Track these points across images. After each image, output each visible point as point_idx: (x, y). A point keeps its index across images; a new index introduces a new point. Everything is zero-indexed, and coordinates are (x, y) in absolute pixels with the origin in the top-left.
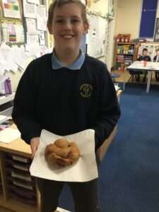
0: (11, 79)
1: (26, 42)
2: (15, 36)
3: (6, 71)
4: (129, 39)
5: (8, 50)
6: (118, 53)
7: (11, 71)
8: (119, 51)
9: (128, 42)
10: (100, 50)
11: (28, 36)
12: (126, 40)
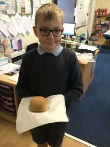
0: (22, 40)
1: (32, 13)
2: (25, 8)
3: (18, 34)
4: (106, 13)
5: (20, 19)
6: (97, 23)
7: (22, 34)
8: (98, 21)
9: (105, 15)
10: (84, 20)
11: (33, 9)
12: (104, 14)
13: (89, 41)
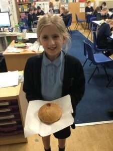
8: (20, 9)
9: (26, 2)
12: (24, 0)
13: (33, 29)
